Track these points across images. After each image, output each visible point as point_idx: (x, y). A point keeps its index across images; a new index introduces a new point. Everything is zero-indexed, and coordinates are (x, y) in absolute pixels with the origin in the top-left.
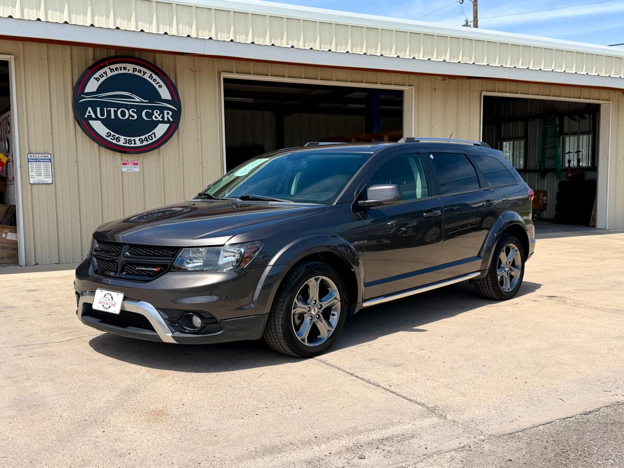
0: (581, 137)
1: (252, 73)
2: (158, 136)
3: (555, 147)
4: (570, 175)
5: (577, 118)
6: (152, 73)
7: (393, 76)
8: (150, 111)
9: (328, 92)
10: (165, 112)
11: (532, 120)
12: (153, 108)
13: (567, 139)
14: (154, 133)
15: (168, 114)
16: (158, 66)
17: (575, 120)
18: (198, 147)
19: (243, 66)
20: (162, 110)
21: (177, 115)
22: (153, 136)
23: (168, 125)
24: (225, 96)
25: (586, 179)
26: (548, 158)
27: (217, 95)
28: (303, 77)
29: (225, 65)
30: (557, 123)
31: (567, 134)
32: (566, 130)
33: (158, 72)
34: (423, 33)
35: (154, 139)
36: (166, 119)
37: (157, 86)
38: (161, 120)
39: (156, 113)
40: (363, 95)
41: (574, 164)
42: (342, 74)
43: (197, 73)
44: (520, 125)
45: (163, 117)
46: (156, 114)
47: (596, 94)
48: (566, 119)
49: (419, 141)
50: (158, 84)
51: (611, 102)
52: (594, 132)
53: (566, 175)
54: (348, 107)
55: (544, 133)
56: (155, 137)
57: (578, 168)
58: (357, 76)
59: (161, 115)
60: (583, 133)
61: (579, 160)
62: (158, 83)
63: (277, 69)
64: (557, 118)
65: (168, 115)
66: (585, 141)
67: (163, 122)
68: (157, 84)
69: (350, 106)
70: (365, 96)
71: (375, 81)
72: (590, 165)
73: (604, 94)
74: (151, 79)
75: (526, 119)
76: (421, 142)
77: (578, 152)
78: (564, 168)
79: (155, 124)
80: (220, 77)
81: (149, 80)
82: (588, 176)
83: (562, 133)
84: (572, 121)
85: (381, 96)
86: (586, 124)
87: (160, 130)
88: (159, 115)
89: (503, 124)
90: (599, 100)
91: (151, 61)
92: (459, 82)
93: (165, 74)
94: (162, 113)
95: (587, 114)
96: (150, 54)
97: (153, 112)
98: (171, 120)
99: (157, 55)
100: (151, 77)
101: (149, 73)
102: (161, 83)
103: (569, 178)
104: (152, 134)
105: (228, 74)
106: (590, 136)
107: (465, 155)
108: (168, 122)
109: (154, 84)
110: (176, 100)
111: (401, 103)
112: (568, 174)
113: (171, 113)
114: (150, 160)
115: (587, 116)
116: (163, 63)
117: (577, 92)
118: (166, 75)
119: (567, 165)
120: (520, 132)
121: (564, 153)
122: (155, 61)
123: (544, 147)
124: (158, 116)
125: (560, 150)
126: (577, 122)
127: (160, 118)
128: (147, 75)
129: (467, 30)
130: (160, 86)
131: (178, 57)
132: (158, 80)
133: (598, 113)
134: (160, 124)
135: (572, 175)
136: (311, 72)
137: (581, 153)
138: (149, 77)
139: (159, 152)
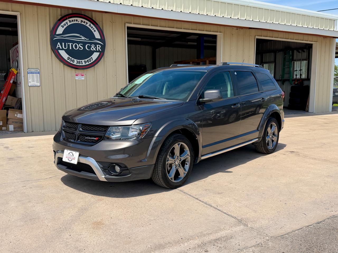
0: (302, 62)
1: (141, 24)
2: (94, 60)
3: (289, 68)
5: (300, 51)
6: (91, 23)
7: (214, 27)
8: (90, 45)
10: (97, 46)
11: (278, 52)
12: (91, 43)
13: (295, 63)
14: (92, 58)
15: (99, 47)
16: (94, 19)
17: (299, 52)
18: (114, 66)
19: (137, 20)
20: (96, 44)
21: (103, 47)
22: (91, 59)
23: (98, 53)
24: (128, 37)
25: (304, 85)
26: (286, 73)
27: (124, 36)
28: (167, 27)
29: (127, 19)
30: (291, 54)
31: (295, 60)
32: (295, 58)
33: (94, 23)
35: (92, 61)
36: (98, 50)
37: (93, 31)
38: (95, 50)
39: (93, 46)
41: (298, 77)
42: (187, 25)
43: (114, 23)
44: (273, 54)
45: (96, 49)
46: (93, 47)
47: (310, 38)
48: (295, 52)
51: (318, 43)
52: (309, 59)
55: (285, 59)
56: (92, 60)
57: (300, 79)
58: (194, 26)
59: (95, 47)
60: (303, 60)
61: (301, 75)
62: (94, 29)
63: (155, 22)
64: (291, 51)
65: (99, 48)
66: (305, 63)
67: (96, 51)
68: (93, 29)
69: (189, 43)
70: (197, 38)
71: (203, 29)
72: (306, 78)
73: (315, 38)
74: (90, 27)
75: (275, 52)
77: (301, 70)
78: (293, 79)
79: (92, 53)
80: (125, 26)
81: (89, 27)
82: (306, 83)
83: (293, 60)
84: (298, 53)
85: (205, 38)
86: (305, 55)
88: (94, 47)
89: (264, 54)
90: (312, 41)
91: (90, 16)
92: (245, 31)
93: (97, 24)
94: (96, 46)
95: (306, 49)
96: (90, 12)
97: (91, 45)
98: (100, 50)
99: (93, 13)
100: (90, 25)
101: (89, 23)
102: (95, 29)
103: (296, 84)
104: (91, 58)
105: (129, 25)
106: (307, 61)
109: (92, 29)
110: (103, 39)
112: (295, 82)
114: (90, 72)
115: (305, 50)
116: (96, 17)
119: (295, 77)
120: (272, 59)
121: (294, 71)
122: (92, 16)
123: (284, 67)
124: (94, 48)
125: (292, 69)
126: (300, 54)
127: (94, 49)
128: (88, 24)
130: (95, 31)
131: (104, 14)
132: (94, 27)
133: (311, 49)
134: (95, 53)
137: (302, 71)
138: (89, 26)
139: (94, 68)
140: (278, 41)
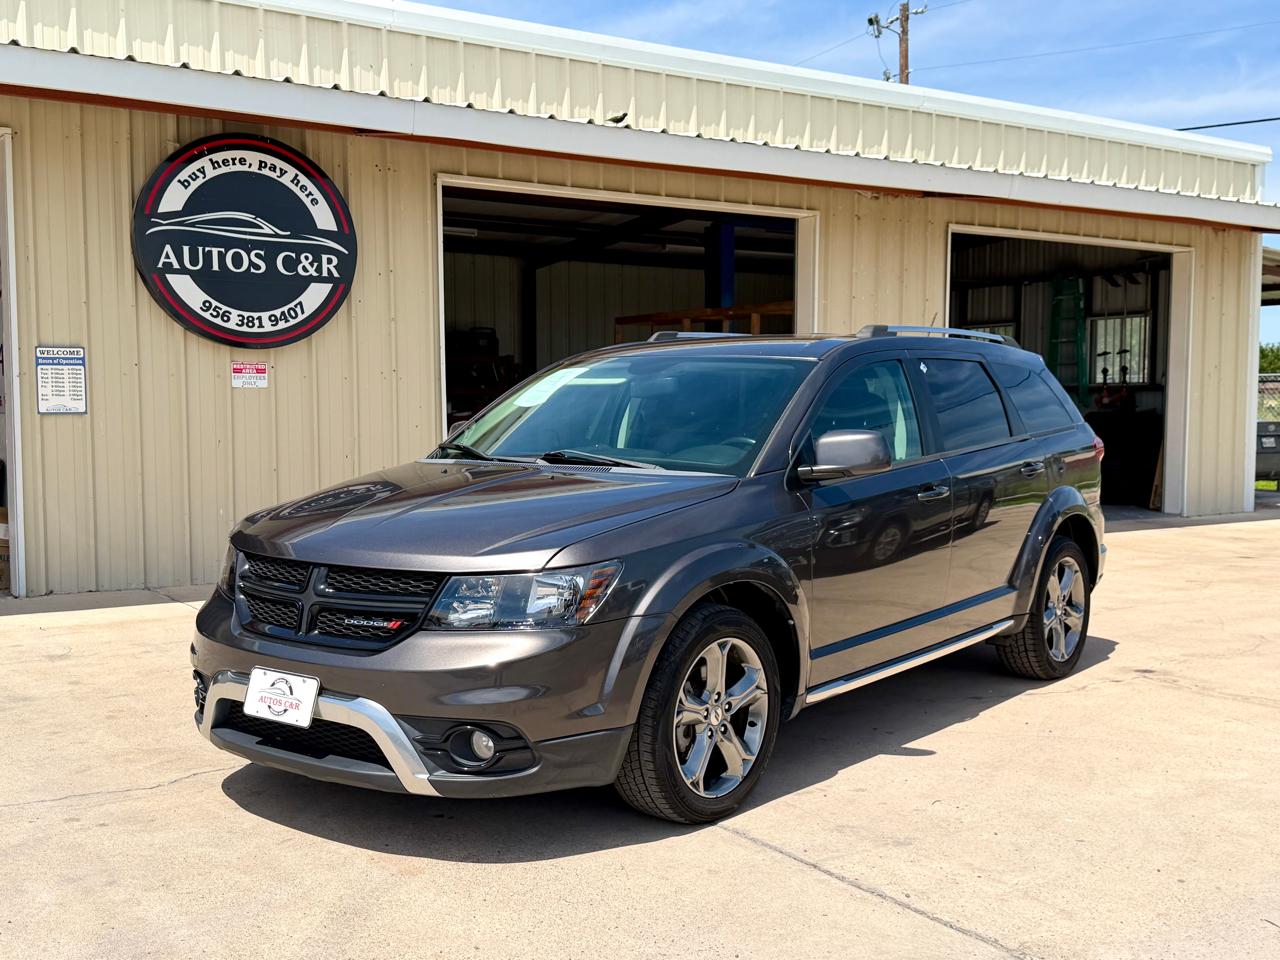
0: (1128, 320)
1: (500, 175)
2: (308, 311)
3: (1076, 342)
4: (1106, 400)
5: (1120, 280)
6: (299, 173)
7: (778, 189)
8: (294, 255)
9: (627, 218)
10: (325, 257)
11: (1030, 284)
12: (300, 249)
13: (1101, 323)
14: (300, 303)
15: (330, 261)
16: (311, 158)
17: (1115, 284)
18: (390, 335)
19: (481, 161)
20: (317, 252)
21: (348, 265)
22: (298, 310)
23: (328, 287)
24: (445, 224)
25: (1138, 410)
26: (1060, 365)
27: (429, 222)
28: (601, 186)
29: (444, 157)
30: (1081, 291)
31: (1101, 315)
32: (1097, 305)
33: (312, 171)
34: (836, 98)
35: (301, 317)
36: (325, 274)
37: (307, 201)
38: (315, 274)
39: (305, 260)
40: (700, 226)
41: (1114, 376)
42: (678, 182)
43: (390, 173)
44: (1005, 293)
45: (319, 270)
46: (305, 263)
47: (1163, 231)
48: (1099, 282)
49: (895, 334)
50: (311, 197)
51: (1193, 249)
52: (1157, 312)
53: (1099, 402)
54: (667, 249)
55: (1055, 311)
56: (303, 312)
57: (1123, 387)
58: (707, 186)
59: (316, 264)
60: (1133, 313)
61: (1124, 370)
62: (310, 194)
63: (551, 169)
64: (1080, 281)
65: (330, 265)
66: (1136, 329)
67: (320, 279)
68: (307, 196)
69: (670, 248)
70: (706, 228)
71: (742, 198)
72: (1146, 381)
73: (1181, 233)
74: (297, 185)
75: (1017, 282)
76: (899, 334)
77: (1122, 352)
78: (1092, 385)
79: (304, 284)
80: (435, 184)
81: (292, 187)
82: (1145, 402)
83: (1090, 313)
84: (1110, 287)
85: (737, 229)
86: (1139, 294)
87: (314, 297)
88: (311, 264)
89: (970, 291)
90: (1171, 244)
91: (295, 146)
92: (906, 204)
93: (323, 175)
94: (317, 259)
95: (1141, 274)
96: (294, 130)
97: (298, 256)
98: (336, 274)
99: (309, 134)
100: (295, 180)
101: (292, 171)
102: (317, 195)
103: (1105, 406)
104: (296, 306)
105: (452, 178)
106: (1148, 318)
107: (981, 363)
108: (330, 279)
109: (302, 196)
110: (346, 232)
111: (790, 246)
112: (1102, 398)
113: (335, 261)
114: (291, 358)
115: (1140, 277)
116: (319, 149)
117: (1126, 227)
118: (327, 177)
119: (1100, 379)
120: (1005, 310)
121: (1093, 355)
122: (303, 145)
123: (1054, 341)
124: (308, 267)
125: (1086, 348)
126: (1120, 290)
127: (312, 272)
128: (288, 176)
129: (922, 94)
130: (314, 202)
131: (351, 138)
132: (311, 187)
133: (1162, 273)
134: (313, 285)
135: (1110, 402)
136: (617, 176)
137: (1128, 355)
138: (292, 181)
139: (310, 344)
140: (1026, 241)
